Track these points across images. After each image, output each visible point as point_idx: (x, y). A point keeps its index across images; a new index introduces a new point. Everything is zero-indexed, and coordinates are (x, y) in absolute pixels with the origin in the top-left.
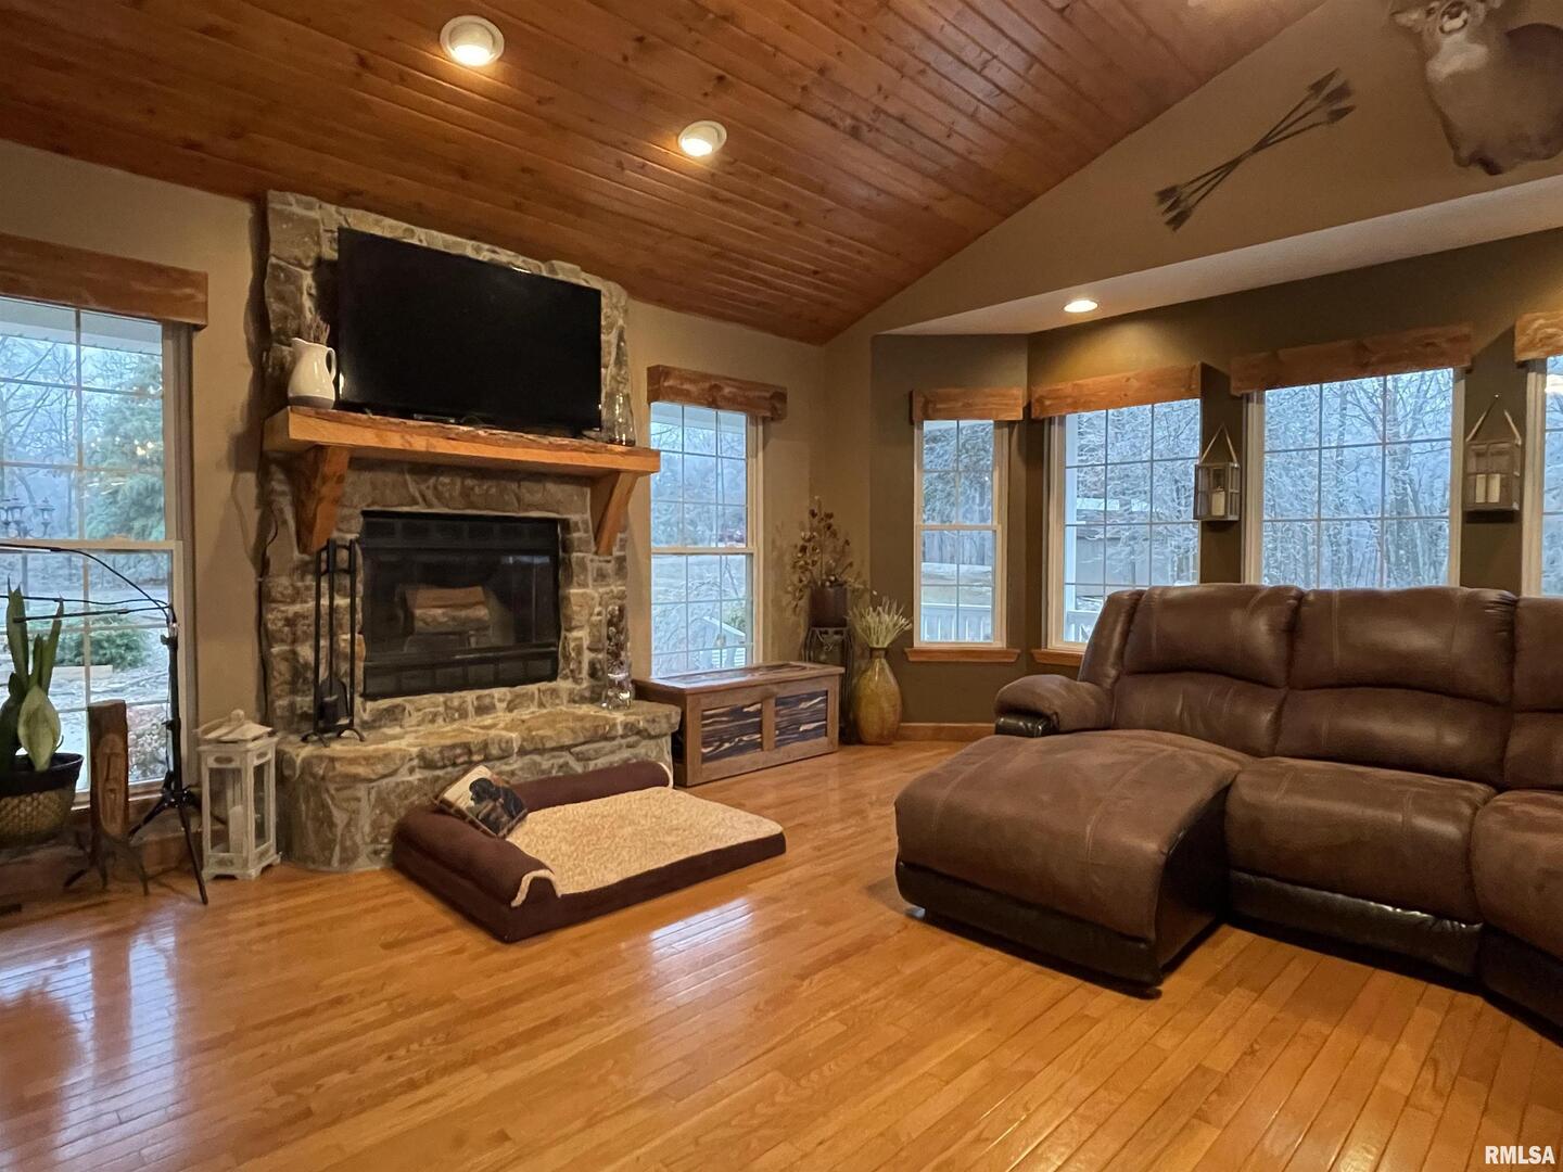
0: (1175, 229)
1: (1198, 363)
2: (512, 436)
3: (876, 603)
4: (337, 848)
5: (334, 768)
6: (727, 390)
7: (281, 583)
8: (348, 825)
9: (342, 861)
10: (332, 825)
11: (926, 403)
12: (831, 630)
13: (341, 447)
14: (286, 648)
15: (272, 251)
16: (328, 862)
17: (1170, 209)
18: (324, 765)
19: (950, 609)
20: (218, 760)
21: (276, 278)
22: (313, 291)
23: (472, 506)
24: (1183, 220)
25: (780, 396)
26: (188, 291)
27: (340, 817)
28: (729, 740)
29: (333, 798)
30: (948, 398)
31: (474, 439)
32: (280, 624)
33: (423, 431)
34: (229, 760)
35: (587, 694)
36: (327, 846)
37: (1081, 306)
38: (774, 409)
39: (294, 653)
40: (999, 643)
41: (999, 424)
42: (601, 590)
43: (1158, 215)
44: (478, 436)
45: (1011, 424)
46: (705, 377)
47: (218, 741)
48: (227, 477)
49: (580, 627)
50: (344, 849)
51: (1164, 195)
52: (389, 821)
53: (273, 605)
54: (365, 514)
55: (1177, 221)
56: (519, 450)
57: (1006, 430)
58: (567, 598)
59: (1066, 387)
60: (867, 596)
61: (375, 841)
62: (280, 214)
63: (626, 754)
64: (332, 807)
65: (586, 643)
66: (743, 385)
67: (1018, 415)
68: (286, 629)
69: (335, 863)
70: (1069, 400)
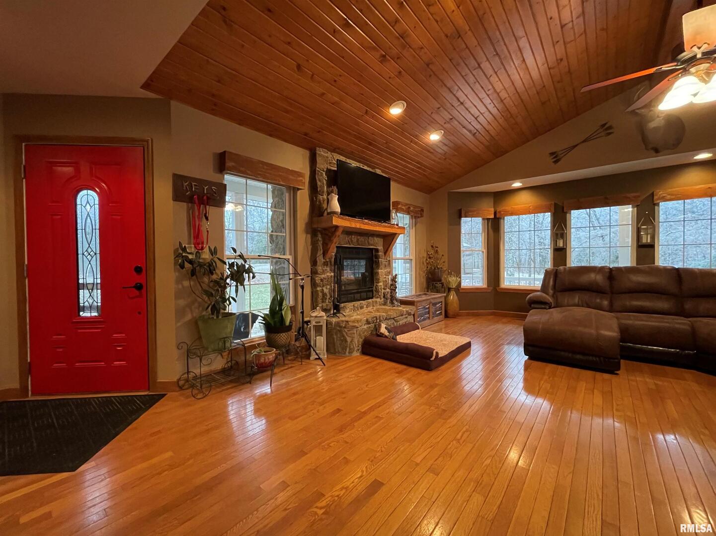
0: (555, 164)
1: (553, 203)
2: (376, 223)
3: (450, 274)
4: (348, 349)
5: (349, 324)
6: (412, 208)
7: (320, 269)
8: (351, 342)
9: (349, 353)
10: (346, 341)
11: (466, 213)
12: (438, 283)
13: (342, 227)
14: (321, 288)
15: (318, 166)
16: (345, 353)
17: (554, 158)
18: (344, 323)
19: (470, 277)
20: (316, 323)
21: (318, 174)
22: (326, 179)
23: (359, 245)
24: (558, 162)
25: (422, 210)
26: (301, 178)
27: (349, 339)
28: (422, 316)
29: (346, 334)
30: (471, 211)
31: (369, 224)
32: (319, 281)
33: (358, 222)
34: (319, 322)
35: (383, 303)
36: (344, 349)
37: (517, 184)
38: (421, 214)
39: (323, 290)
40: (485, 286)
41: (483, 219)
42: (385, 270)
43: (550, 160)
44: (369, 223)
45: (488, 219)
46: (407, 204)
47: (316, 317)
48: (304, 236)
49: (381, 282)
50: (350, 349)
51: (552, 154)
52: (361, 340)
53: (318, 275)
54: (337, 247)
55: (556, 162)
56: (378, 227)
57: (486, 221)
58: (378, 273)
59: (508, 208)
60: (447, 272)
61: (358, 346)
62: (319, 155)
63: (405, 320)
64: (346, 336)
65: (382, 287)
66: (415, 207)
67: (492, 216)
68: (321, 283)
69: (347, 353)
70: (510, 212)
